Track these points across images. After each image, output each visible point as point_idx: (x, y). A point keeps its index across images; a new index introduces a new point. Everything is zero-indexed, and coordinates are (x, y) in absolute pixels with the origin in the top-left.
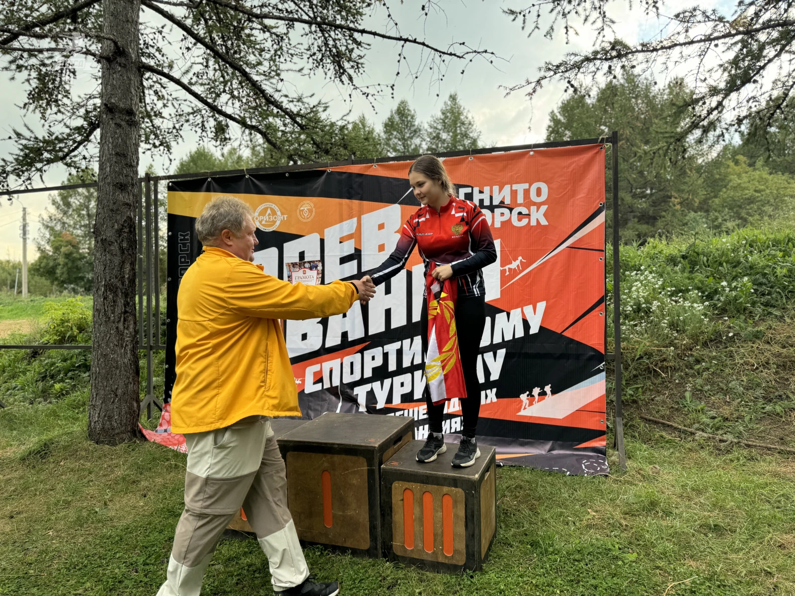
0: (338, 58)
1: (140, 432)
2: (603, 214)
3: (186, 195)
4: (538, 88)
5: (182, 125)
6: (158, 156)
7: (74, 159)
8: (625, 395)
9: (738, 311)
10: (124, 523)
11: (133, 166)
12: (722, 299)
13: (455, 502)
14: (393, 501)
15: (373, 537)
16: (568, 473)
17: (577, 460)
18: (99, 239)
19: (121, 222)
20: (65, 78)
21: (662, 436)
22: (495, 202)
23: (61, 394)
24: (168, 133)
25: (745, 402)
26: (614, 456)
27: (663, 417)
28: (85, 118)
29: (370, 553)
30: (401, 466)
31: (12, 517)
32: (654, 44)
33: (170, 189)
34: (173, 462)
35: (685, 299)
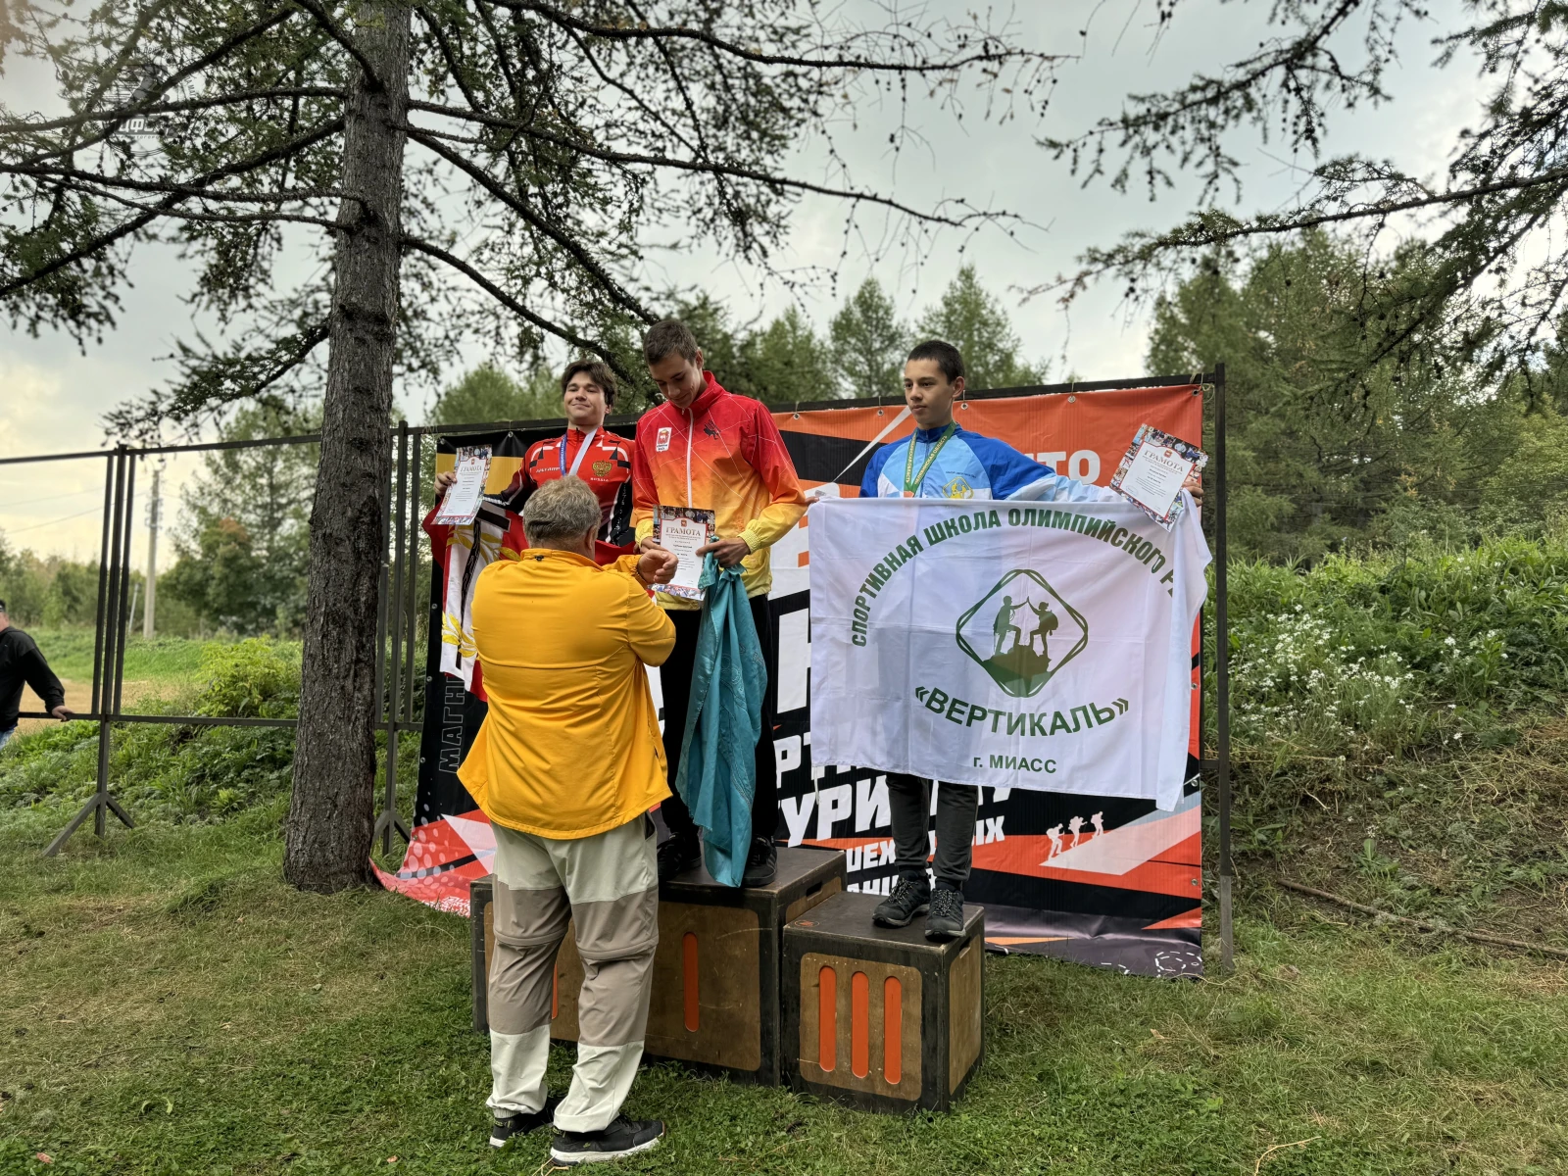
1: (372, 874)
4: (1079, 291)
5: (460, 334)
7: (274, 392)
8: (1251, 842)
9: (1477, 694)
10: (348, 1016)
11: (381, 408)
12: (1447, 670)
13: (906, 992)
14: (802, 988)
15: (767, 1051)
16: (1127, 971)
17: (1147, 951)
18: (320, 533)
19: (358, 506)
20: (264, 250)
21: (1313, 918)
23: (231, 809)
24: (436, 346)
25: (1476, 861)
26: (1214, 946)
27: (1319, 884)
28: (300, 323)
29: (761, 1077)
30: (819, 928)
31: (161, 1000)
32: (1283, 217)
33: (442, 449)
34: (429, 926)
35: (1368, 666)
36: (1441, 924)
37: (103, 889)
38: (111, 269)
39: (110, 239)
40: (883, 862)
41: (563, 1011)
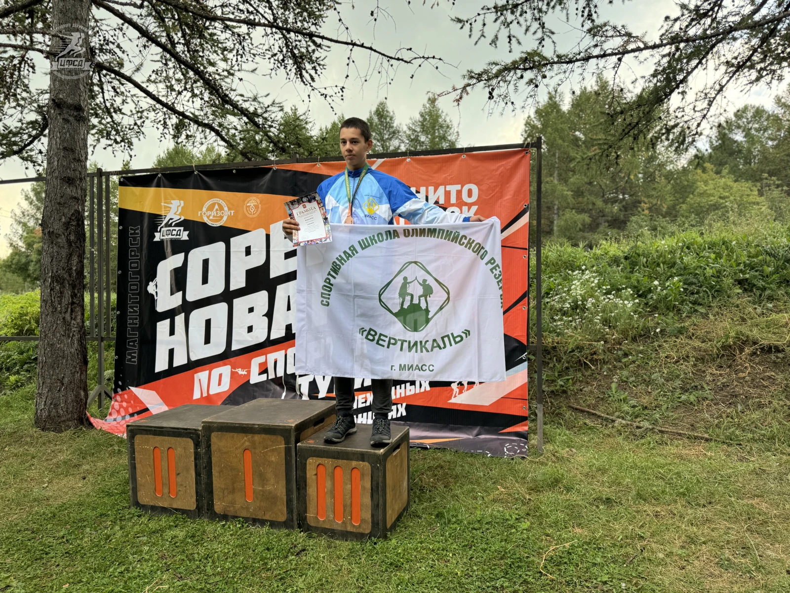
1: (88, 420)
2: (527, 214)
3: (137, 190)
4: (464, 95)
5: (143, 122)
6: (120, 152)
7: (30, 153)
8: (556, 386)
9: (668, 309)
10: (60, 502)
11: (81, 160)
12: (655, 297)
13: (363, 475)
14: (308, 476)
15: (290, 510)
16: (490, 455)
17: (500, 444)
18: (46, 231)
19: (69, 216)
20: (24, 72)
21: (585, 424)
23: (16, 386)
24: (130, 129)
25: (664, 392)
26: (534, 440)
27: (589, 406)
29: (287, 524)
30: (316, 444)
32: (570, 56)
33: (121, 184)
34: (116, 448)
35: (617, 296)
36: (646, 424)
40: (368, 404)
41: (180, 493)
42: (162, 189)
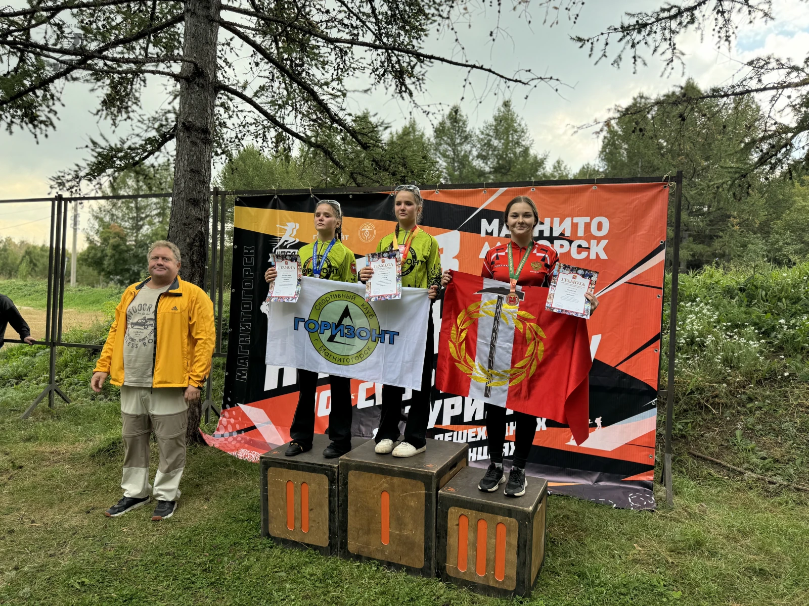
0: (400, 75)
1: (200, 436)
2: (664, 251)
3: (253, 211)
5: (244, 135)
7: (143, 167)
8: (674, 429)
9: (795, 350)
10: (191, 525)
11: (205, 181)
12: (779, 336)
13: (509, 532)
14: (449, 525)
15: (428, 558)
16: (615, 505)
17: (623, 493)
19: (193, 236)
20: (136, 86)
21: (710, 474)
22: (555, 234)
24: (230, 142)
25: (797, 444)
26: (661, 491)
27: (712, 454)
28: (158, 130)
29: (425, 572)
30: (458, 493)
31: (88, 512)
32: (726, 89)
33: (238, 204)
34: (233, 468)
35: (740, 335)
36: (780, 480)
37: (54, 440)
38: (52, 96)
39: (52, 80)
40: (478, 439)
41: (312, 529)
42: (278, 211)
